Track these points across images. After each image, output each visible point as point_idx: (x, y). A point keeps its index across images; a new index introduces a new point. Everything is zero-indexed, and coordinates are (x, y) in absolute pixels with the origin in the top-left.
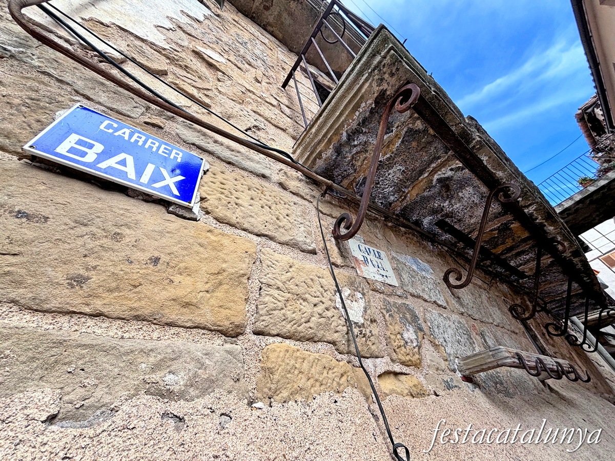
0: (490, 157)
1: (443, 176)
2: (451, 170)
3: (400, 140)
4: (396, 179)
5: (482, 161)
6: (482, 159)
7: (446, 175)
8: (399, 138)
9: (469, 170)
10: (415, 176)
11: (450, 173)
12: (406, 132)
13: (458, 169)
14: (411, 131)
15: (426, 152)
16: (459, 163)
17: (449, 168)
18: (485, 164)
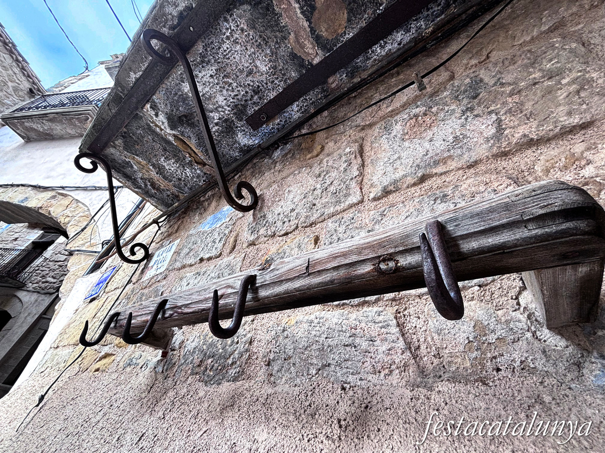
0: (131, 69)
1: (166, 124)
2: (157, 115)
3: (136, 157)
4: (175, 165)
5: (137, 80)
6: (134, 80)
7: (165, 121)
8: (134, 157)
9: (154, 94)
10: (173, 148)
11: (162, 117)
12: (128, 152)
13: (154, 107)
14: (126, 148)
15: (143, 137)
16: (146, 107)
17: (155, 118)
18: (141, 73)
